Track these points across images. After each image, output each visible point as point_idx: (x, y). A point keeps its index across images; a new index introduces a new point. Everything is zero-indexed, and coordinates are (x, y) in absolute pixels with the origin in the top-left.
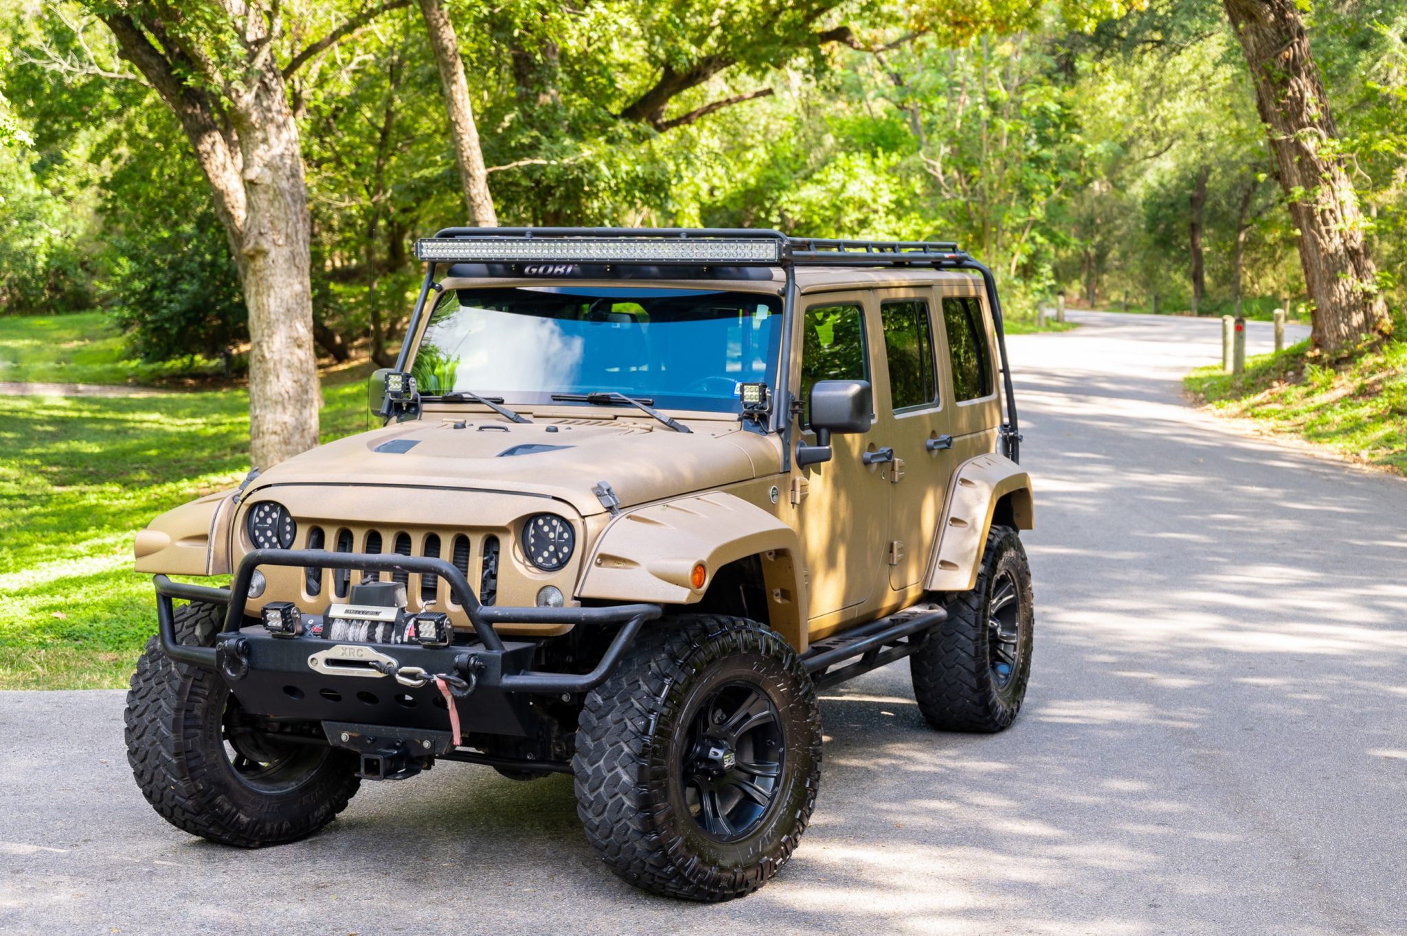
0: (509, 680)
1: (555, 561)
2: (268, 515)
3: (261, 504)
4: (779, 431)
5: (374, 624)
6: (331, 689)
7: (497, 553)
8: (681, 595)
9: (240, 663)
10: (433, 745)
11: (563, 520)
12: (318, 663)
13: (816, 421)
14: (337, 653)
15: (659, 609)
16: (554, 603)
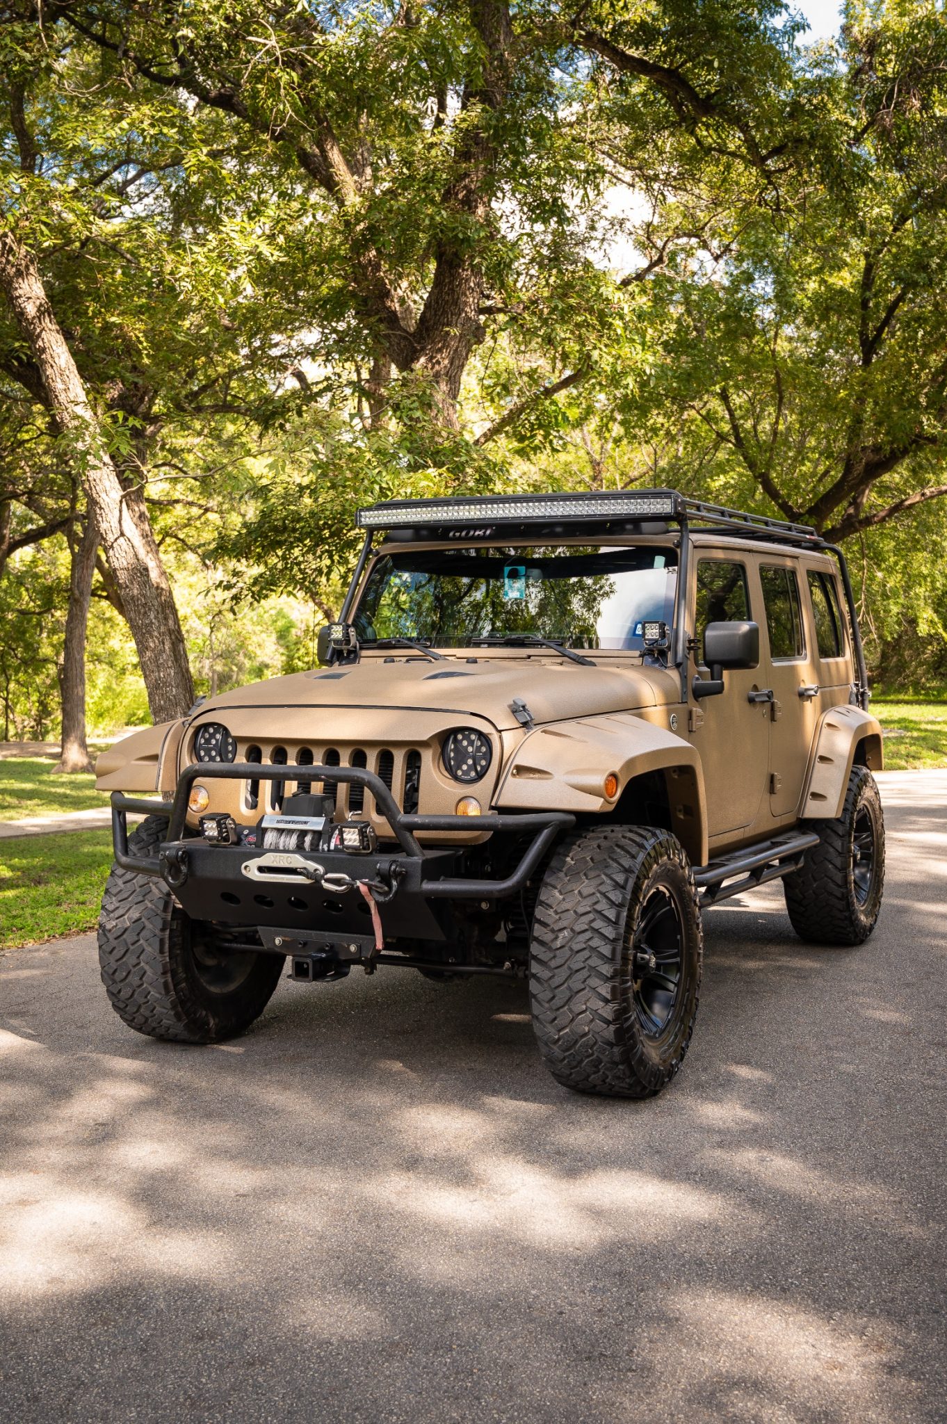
0: (428, 886)
1: (473, 774)
2: (212, 736)
3: (206, 726)
4: (678, 666)
5: (303, 834)
6: (263, 895)
7: (419, 767)
8: (594, 804)
9: (179, 871)
10: (360, 948)
11: (481, 735)
12: (251, 870)
13: (709, 658)
14: (269, 860)
15: (573, 818)
16: (473, 810)
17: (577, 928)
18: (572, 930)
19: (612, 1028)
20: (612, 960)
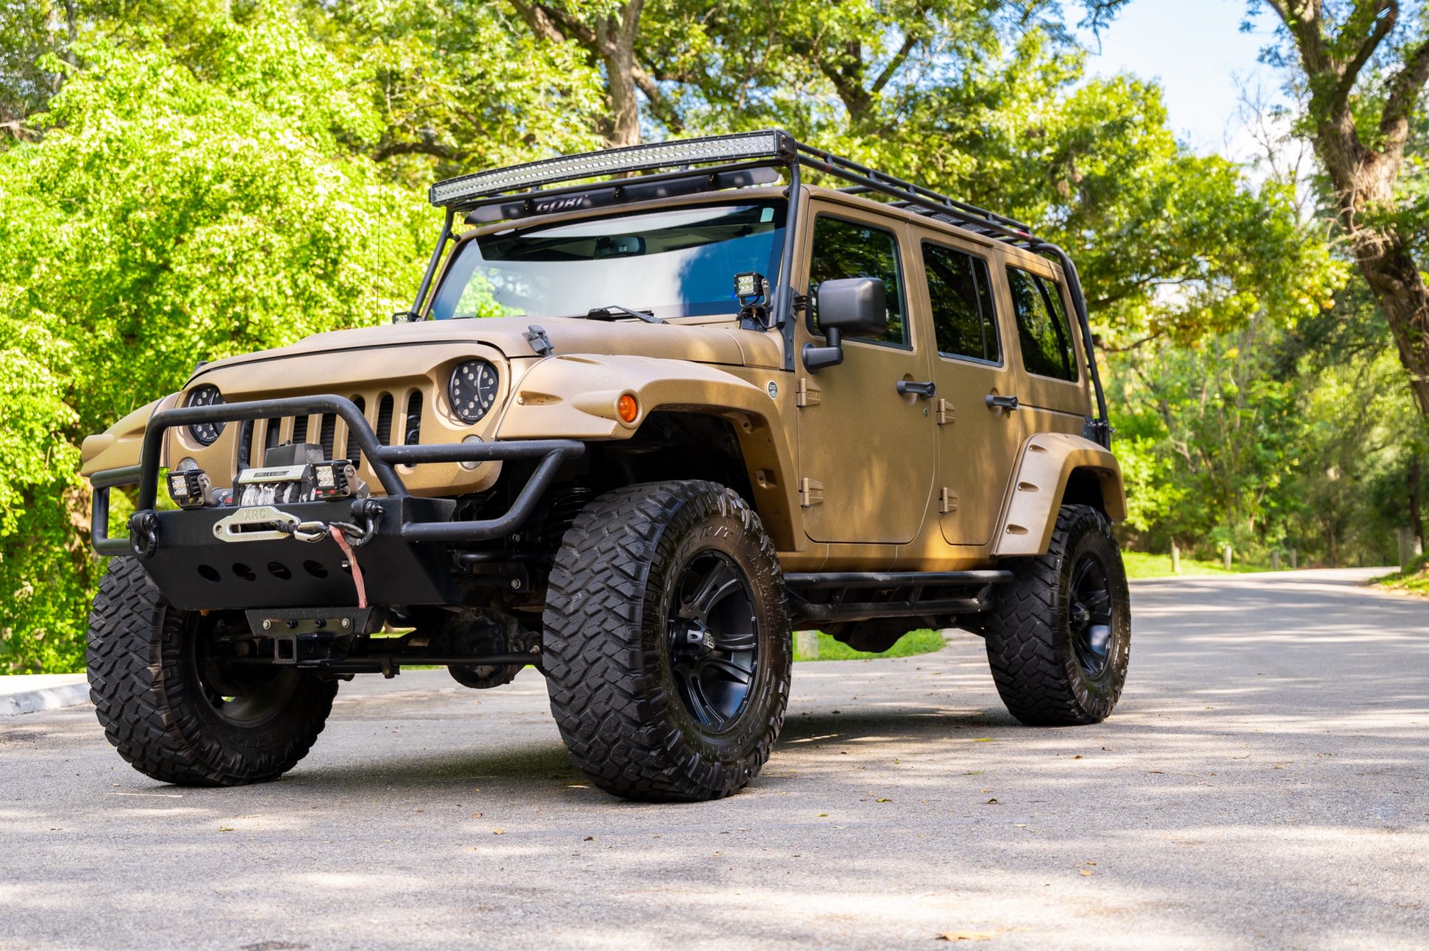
0: (412, 528)
1: (478, 411)
2: (205, 401)
3: (201, 389)
4: (780, 326)
7: (420, 409)
8: (604, 428)
9: (147, 538)
10: (353, 623)
11: (487, 364)
12: (224, 532)
13: (824, 320)
14: (239, 518)
15: (581, 446)
17: (592, 588)
18: (588, 591)
19: (634, 704)
20: (629, 621)
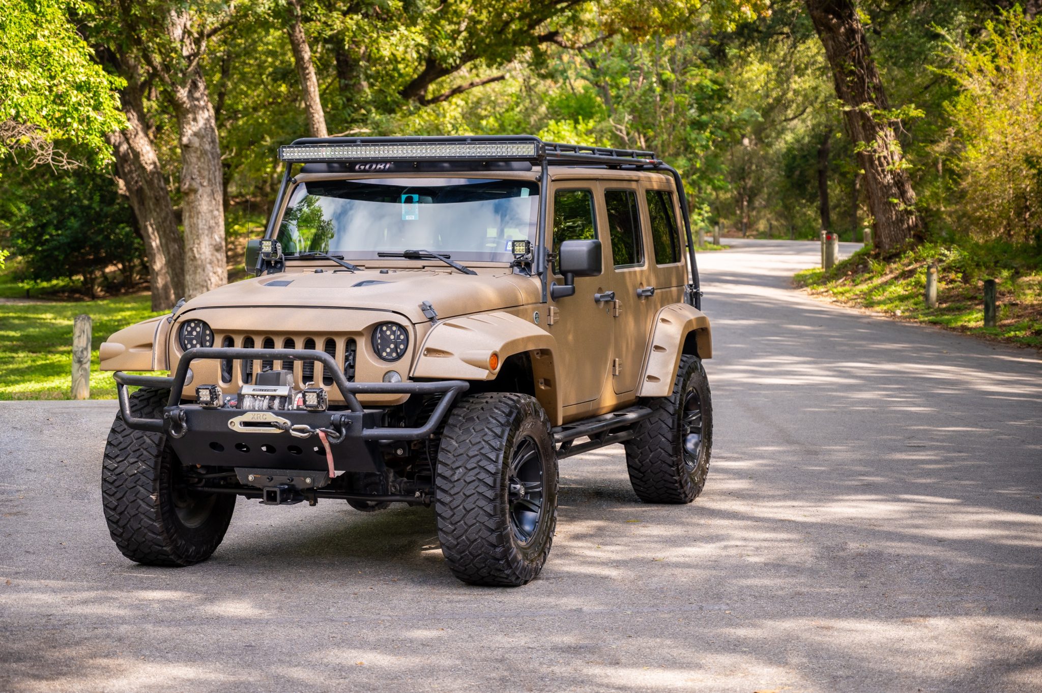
0: (368, 432)
1: (394, 355)
2: (193, 329)
3: (188, 322)
4: (539, 274)
5: (273, 398)
6: (243, 443)
7: (354, 351)
8: (482, 375)
9: (181, 427)
10: (313, 481)
11: (400, 327)
12: (236, 425)
13: (564, 268)
14: (248, 417)
15: (467, 384)
16: (395, 381)
17: (469, 467)
18: (466, 468)
19: (495, 535)
20: (492, 488)
